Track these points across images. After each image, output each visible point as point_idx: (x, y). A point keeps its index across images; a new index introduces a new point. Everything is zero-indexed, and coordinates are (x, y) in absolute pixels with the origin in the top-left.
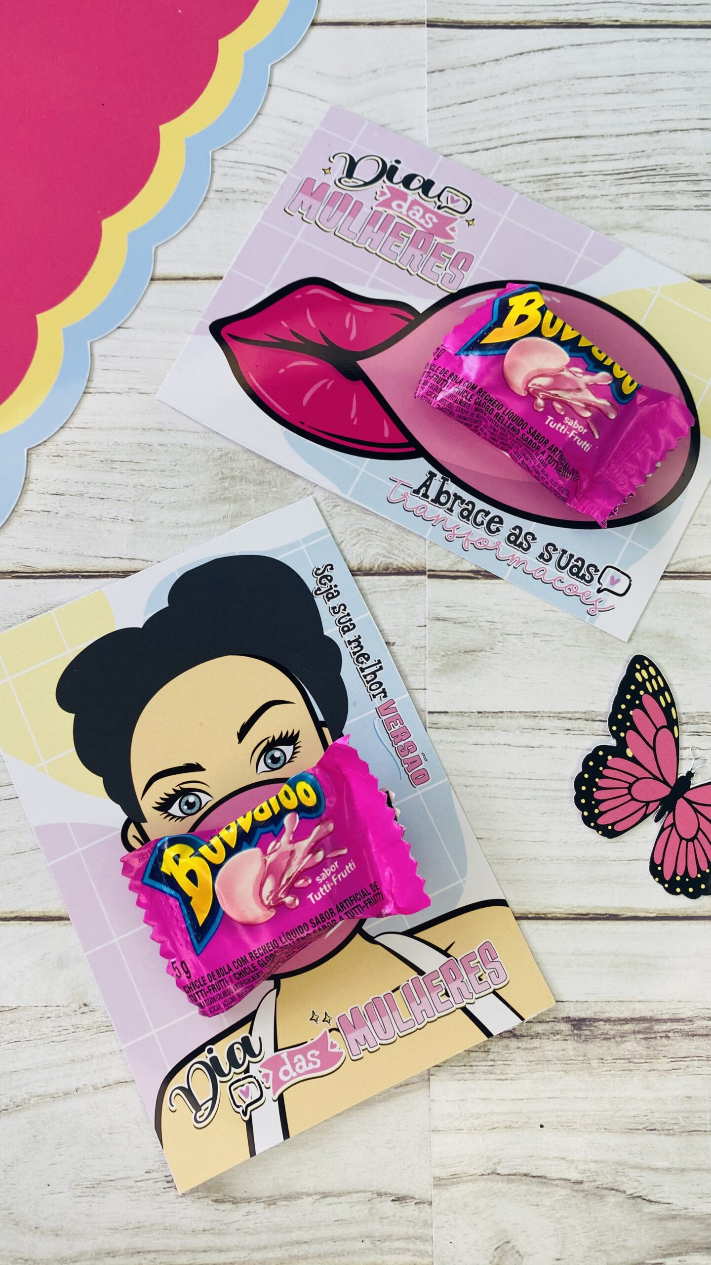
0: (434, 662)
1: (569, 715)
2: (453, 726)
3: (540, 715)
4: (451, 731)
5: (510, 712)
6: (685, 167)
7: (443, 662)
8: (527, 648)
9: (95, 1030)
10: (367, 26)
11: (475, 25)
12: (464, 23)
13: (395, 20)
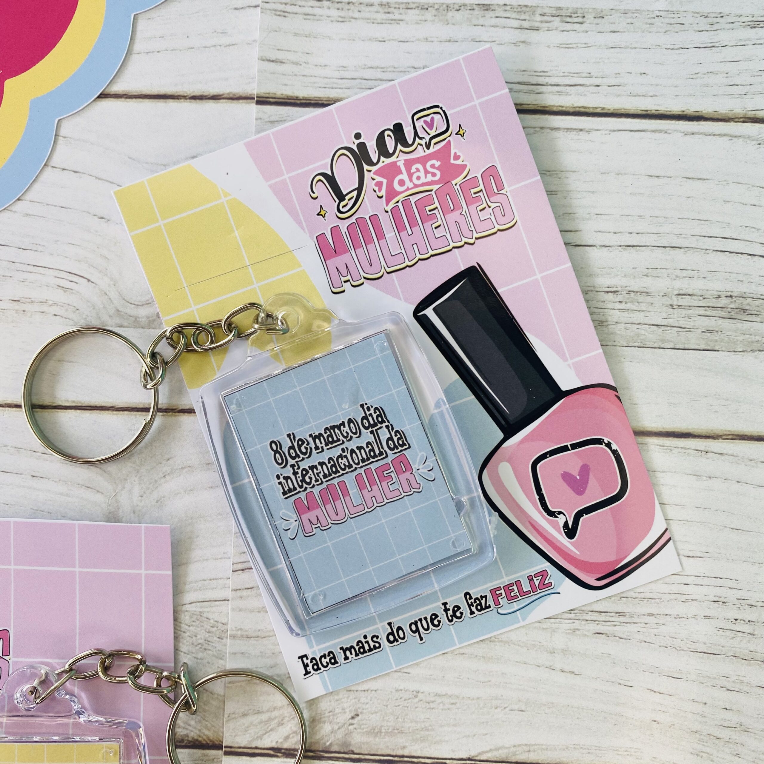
10: (188, 100)
11: (312, 102)
12: (300, 100)
13: (221, 93)
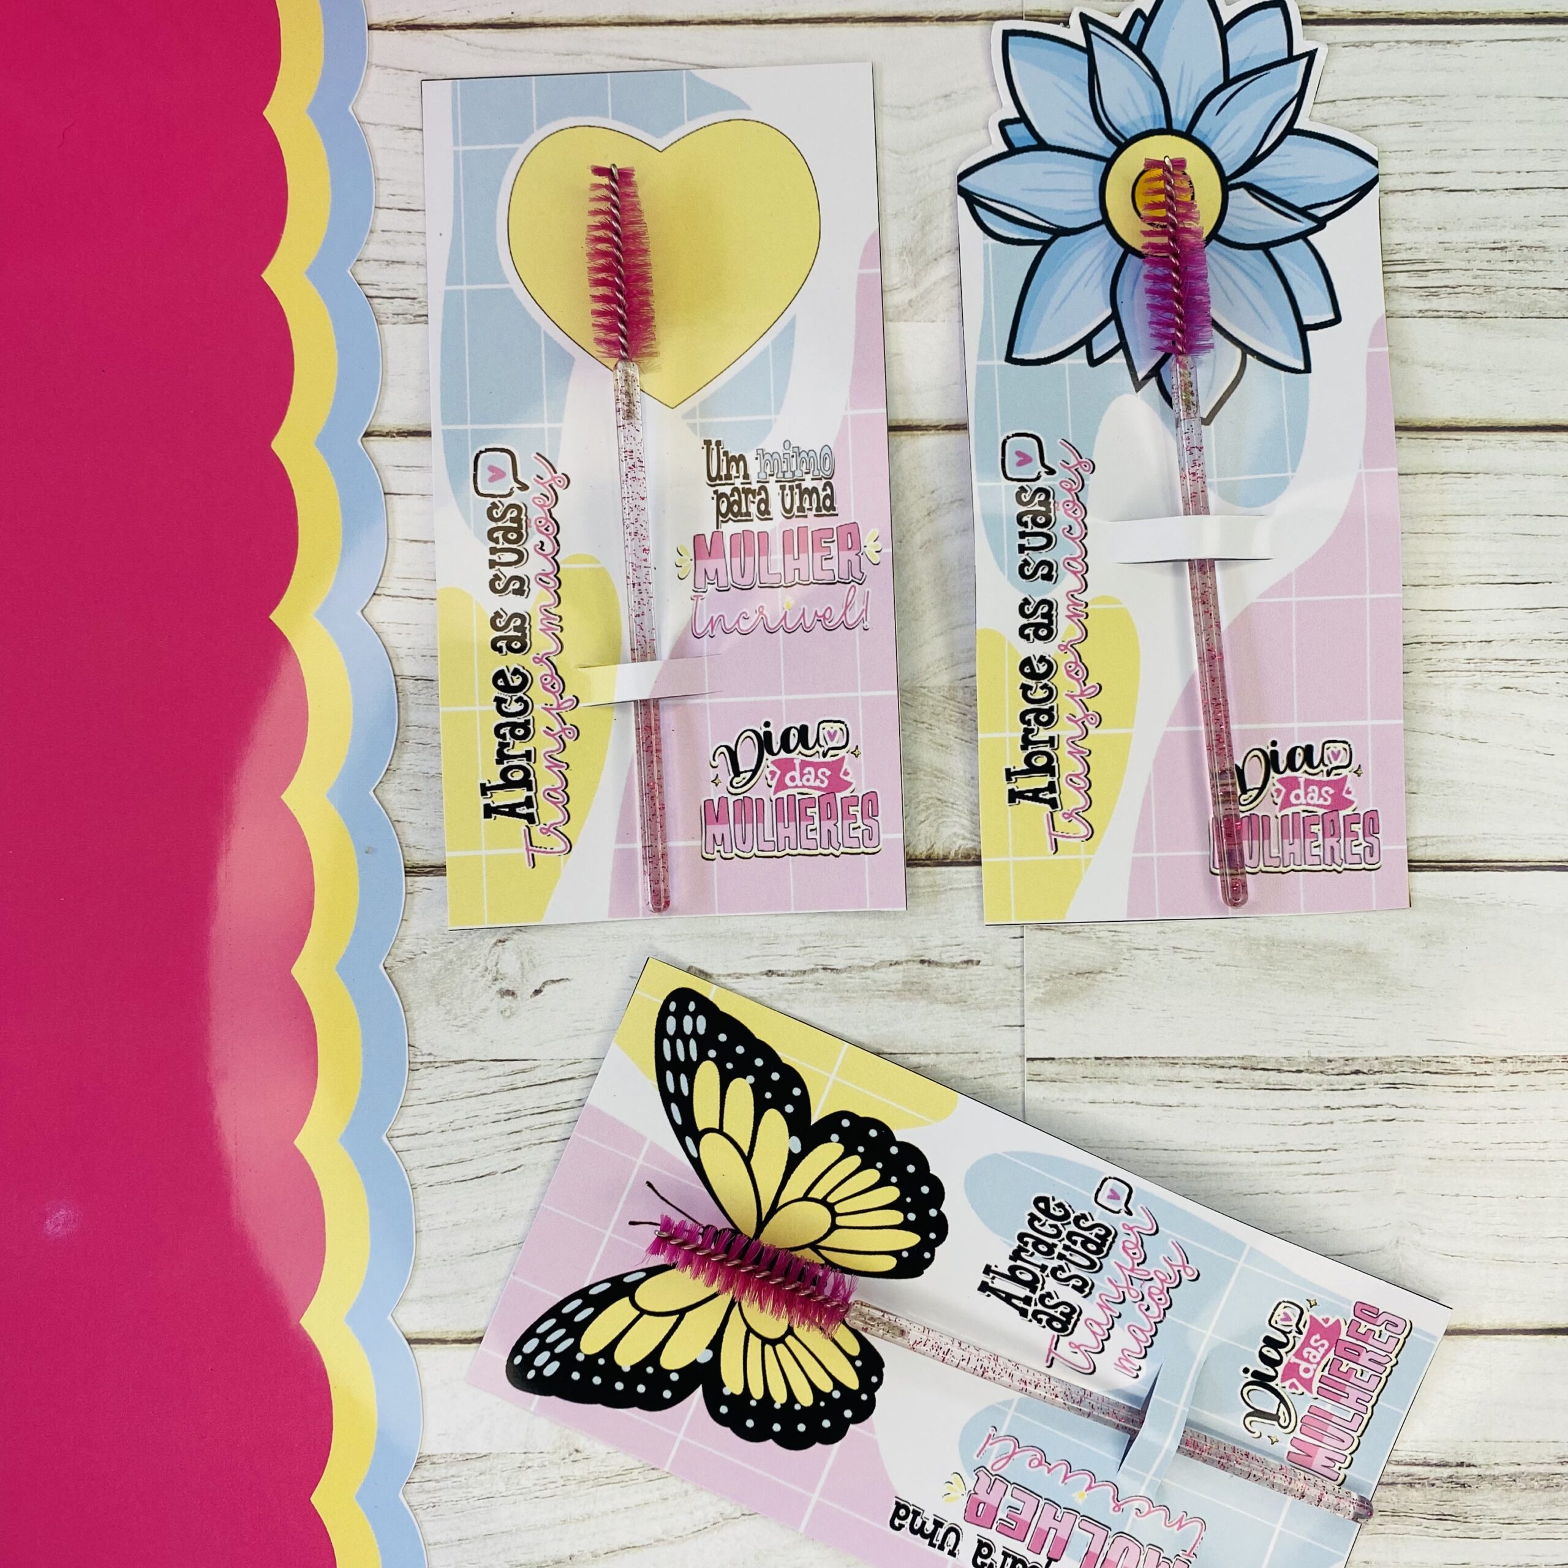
0: (1035, 989)
1: (1220, 1062)
2: (1061, 1077)
3: (1180, 1062)
4: (1058, 1083)
5: (1140, 1058)
6: (1406, 250)
7: (1048, 988)
8: (1163, 968)
9: (591, 1482)
